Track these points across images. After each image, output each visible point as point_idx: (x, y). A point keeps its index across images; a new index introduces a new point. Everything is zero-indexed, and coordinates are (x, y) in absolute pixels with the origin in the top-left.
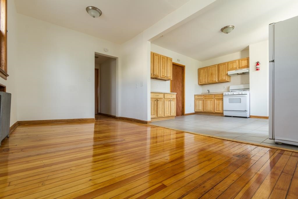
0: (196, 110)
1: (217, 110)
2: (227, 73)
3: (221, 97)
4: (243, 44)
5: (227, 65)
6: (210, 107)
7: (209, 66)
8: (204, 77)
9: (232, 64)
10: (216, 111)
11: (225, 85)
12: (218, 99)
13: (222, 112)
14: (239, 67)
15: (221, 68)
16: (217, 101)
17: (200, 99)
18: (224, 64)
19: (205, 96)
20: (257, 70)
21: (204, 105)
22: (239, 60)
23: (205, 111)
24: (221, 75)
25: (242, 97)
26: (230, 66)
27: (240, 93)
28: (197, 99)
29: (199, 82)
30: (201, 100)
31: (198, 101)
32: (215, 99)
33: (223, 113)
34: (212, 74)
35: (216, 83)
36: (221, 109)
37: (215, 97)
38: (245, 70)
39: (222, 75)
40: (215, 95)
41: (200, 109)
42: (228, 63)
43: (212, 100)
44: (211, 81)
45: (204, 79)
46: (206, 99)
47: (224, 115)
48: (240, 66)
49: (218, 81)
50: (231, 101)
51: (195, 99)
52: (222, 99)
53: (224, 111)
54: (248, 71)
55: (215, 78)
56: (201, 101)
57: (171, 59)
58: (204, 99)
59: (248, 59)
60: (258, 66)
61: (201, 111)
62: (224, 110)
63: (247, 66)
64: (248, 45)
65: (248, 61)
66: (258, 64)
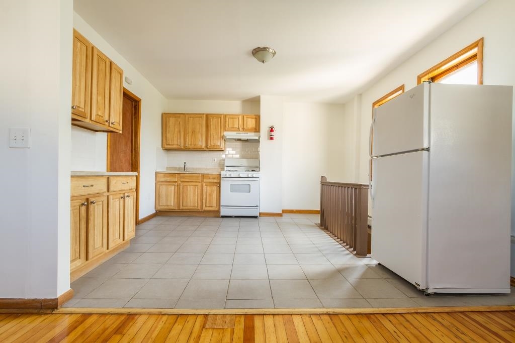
0: (159, 208)
1: (208, 205)
2: (222, 135)
3: (216, 181)
4: (252, 92)
5: (223, 119)
6: (192, 199)
7: (187, 114)
8: (176, 135)
9: (232, 120)
10: (205, 208)
11: (216, 156)
12: (211, 185)
13: (217, 209)
14: (243, 129)
15: (213, 122)
16: (208, 188)
17: (169, 182)
18: (218, 116)
19: (181, 177)
20: (271, 139)
21: (179, 195)
22: (243, 116)
23: (181, 207)
24: (212, 136)
25: (253, 182)
26: (229, 123)
27: (250, 176)
28: (162, 182)
29: (164, 144)
30: (173, 184)
31: (164, 187)
32: (204, 184)
33: (219, 212)
34: (193, 132)
35: (201, 150)
36: (214, 203)
37: (205, 180)
38: (251, 136)
39: (215, 136)
40: (203, 176)
41: (171, 203)
42: (225, 116)
43: (198, 186)
44: (191, 145)
45: (175, 139)
46: (185, 184)
47: (222, 214)
48: (245, 127)
49: (207, 146)
50: (234, 188)
51: (157, 182)
52: (219, 185)
53: (221, 207)
54: (257, 138)
55: (200, 140)
56: (173, 187)
57: (121, 72)
58: (180, 182)
59: (258, 119)
60: (273, 133)
61: (172, 208)
62: (221, 205)
63: (255, 129)
64: (259, 95)
65: (256, 122)
66: (272, 131)
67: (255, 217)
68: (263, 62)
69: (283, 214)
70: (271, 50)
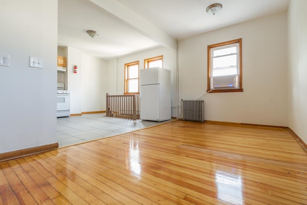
4: (63, 43)
20: (75, 72)
25: (66, 96)
27: (65, 93)
38: (61, 69)
54: (65, 71)
59: (65, 59)
60: (76, 69)
63: (63, 65)
64: (67, 46)
65: (64, 61)
66: (75, 68)
67: (68, 117)
68: (93, 37)
69: (82, 115)
70: (97, 33)
